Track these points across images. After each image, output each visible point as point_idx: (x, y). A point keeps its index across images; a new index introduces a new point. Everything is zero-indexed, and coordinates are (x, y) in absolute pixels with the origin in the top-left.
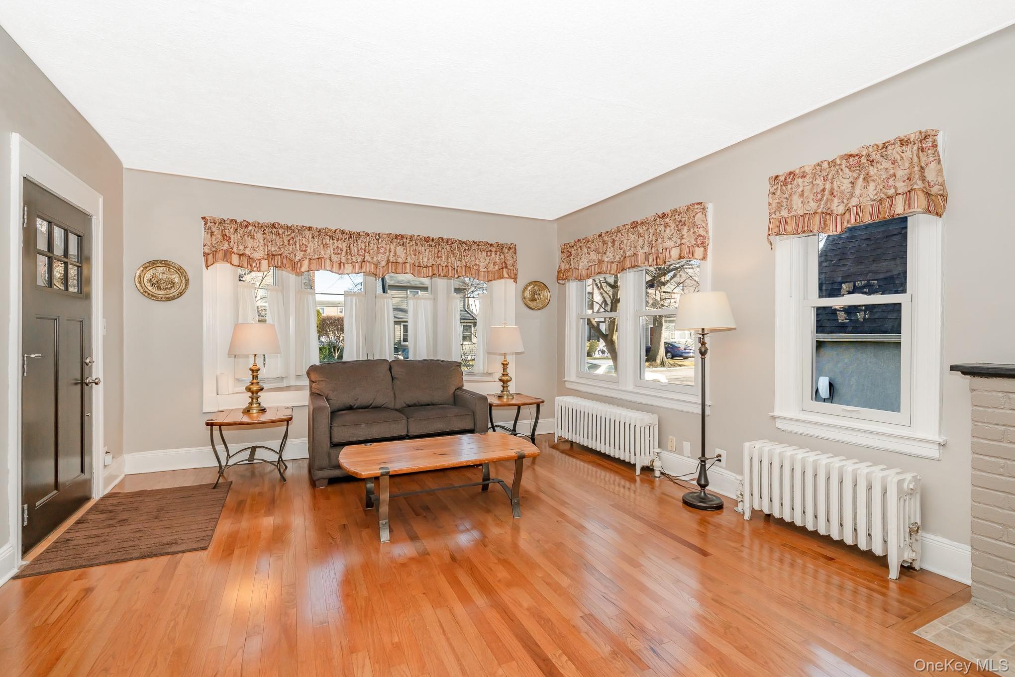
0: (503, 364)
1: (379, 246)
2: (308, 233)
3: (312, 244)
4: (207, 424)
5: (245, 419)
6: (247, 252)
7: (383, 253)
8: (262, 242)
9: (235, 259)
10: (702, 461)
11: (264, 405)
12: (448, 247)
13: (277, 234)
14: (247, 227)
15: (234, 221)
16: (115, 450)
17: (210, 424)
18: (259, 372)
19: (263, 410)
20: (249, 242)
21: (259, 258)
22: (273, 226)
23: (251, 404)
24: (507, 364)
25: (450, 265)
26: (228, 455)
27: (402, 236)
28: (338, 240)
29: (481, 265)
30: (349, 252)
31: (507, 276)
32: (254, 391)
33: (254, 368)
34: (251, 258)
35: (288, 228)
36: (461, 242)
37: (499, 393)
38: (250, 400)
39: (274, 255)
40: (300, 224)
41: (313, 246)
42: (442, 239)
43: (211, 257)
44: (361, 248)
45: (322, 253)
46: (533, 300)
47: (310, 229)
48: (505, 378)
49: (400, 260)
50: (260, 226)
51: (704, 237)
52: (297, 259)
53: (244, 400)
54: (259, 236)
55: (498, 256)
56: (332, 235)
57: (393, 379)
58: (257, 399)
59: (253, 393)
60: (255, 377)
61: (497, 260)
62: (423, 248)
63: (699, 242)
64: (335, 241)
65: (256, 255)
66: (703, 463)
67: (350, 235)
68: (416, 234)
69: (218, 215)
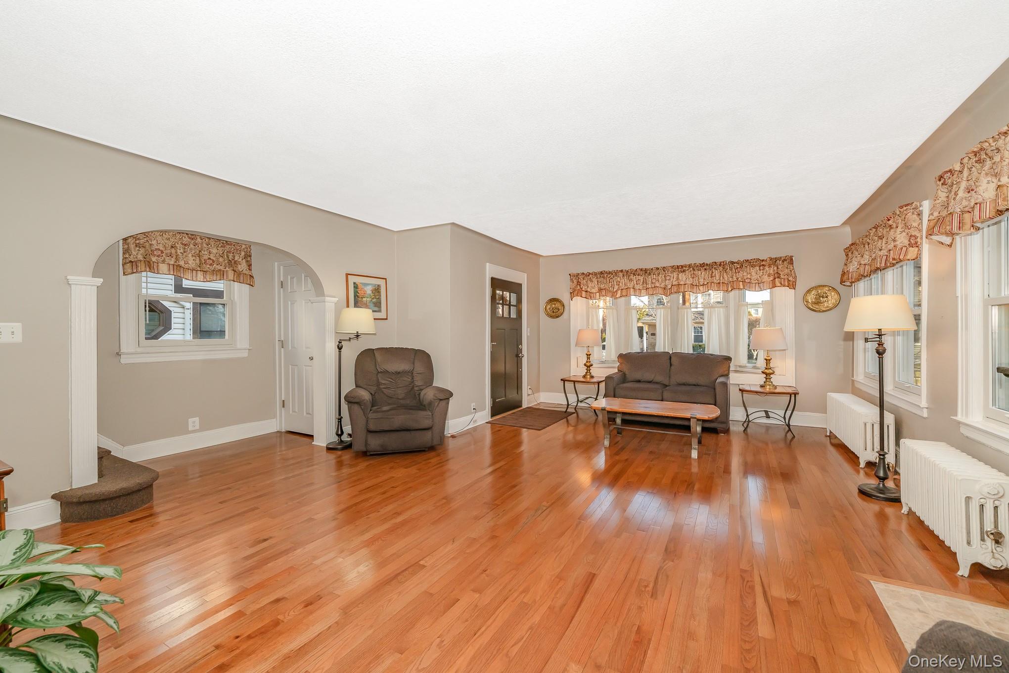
0: (766, 360)
1: (666, 275)
2: (621, 274)
3: (623, 280)
4: (562, 380)
5: (584, 380)
6: (589, 290)
7: (669, 280)
8: (596, 283)
9: (584, 294)
10: (880, 455)
11: (593, 374)
12: (721, 268)
13: (604, 277)
14: (589, 275)
15: (583, 274)
16: (536, 390)
17: (564, 380)
18: (591, 356)
19: (592, 377)
20: (590, 284)
21: (595, 292)
22: (601, 273)
23: (586, 373)
24: (770, 360)
25: (721, 282)
26: (578, 400)
27: (682, 266)
28: (639, 275)
29: (753, 278)
30: (645, 282)
31: (779, 285)
32: (588, 366)
33: (588, 353)
34: (590, 293)
35: (610, 273)
36: (733, 263)
37: (762, 383)
38: (586, 371)
39: (603, 289)
40: (615, 269)
41: (623, 281)
42: (715, 263)
43: (573, 294)
44: (654, 279)
45: (628, 285)
46: (818, 303)
47: (622, 271)
48: (768, 371)
49: (682, 283)
50: (596, 274)
51: (916, 237)
52: (615, 290)
53: (583, 370)
54: (595, 280)
55: (772, 269)
56: (635, 273)
57: (671, 365)
58: (590, 370)
59: (587, 366)
60: (588, 358)
61: (771, 272)
62: (700, 272)
63: (913, 242)
64: (637, 276)
65: (594, 291)
66: (882, 457)
67: (646, 271)
68: (693, 263)
69: (575, 272)
